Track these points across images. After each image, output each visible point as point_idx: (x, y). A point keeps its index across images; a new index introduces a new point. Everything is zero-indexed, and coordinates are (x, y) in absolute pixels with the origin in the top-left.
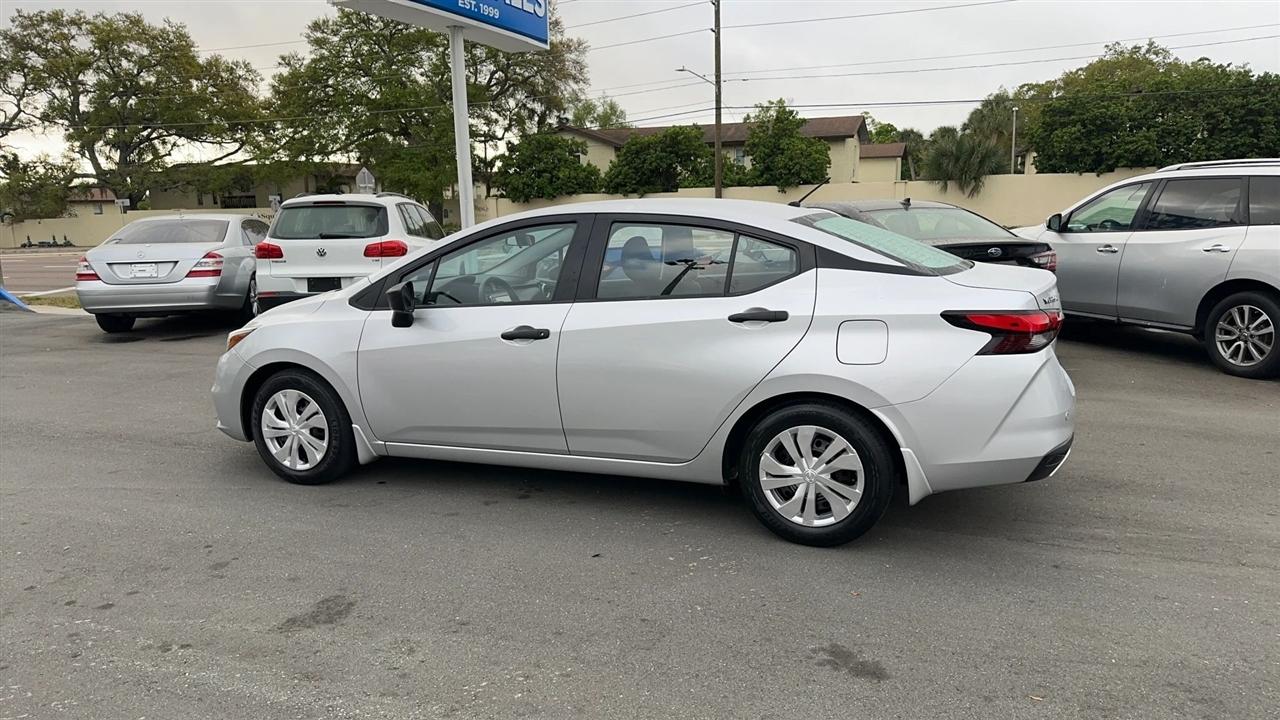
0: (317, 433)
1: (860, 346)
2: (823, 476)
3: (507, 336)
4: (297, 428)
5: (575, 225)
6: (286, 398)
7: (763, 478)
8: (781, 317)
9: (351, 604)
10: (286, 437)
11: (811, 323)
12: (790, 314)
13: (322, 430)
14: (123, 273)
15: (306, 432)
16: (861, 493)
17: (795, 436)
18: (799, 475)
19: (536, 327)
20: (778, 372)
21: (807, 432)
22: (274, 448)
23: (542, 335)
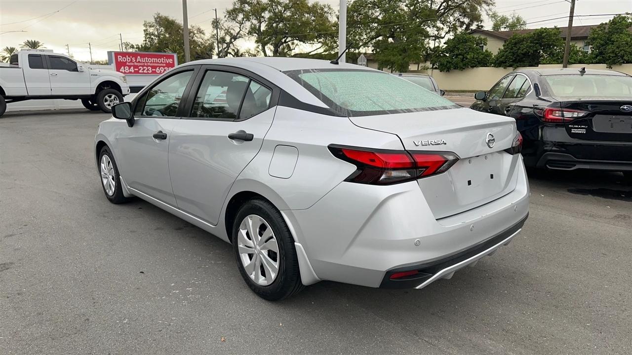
2: (263, 252)
3: (155, 136)
4: (108, 174)
6: (105, 159)
7: (240, 246)
8: (250, 138)
10: (107, 178)
11: (263, 145)
12: (254, 137)
13: (114, 177)
15: (111, 177)
16: (278, 268)
18: (254, 248)
19: (164, 132)
21: (258, 220)
23: (164, 137)
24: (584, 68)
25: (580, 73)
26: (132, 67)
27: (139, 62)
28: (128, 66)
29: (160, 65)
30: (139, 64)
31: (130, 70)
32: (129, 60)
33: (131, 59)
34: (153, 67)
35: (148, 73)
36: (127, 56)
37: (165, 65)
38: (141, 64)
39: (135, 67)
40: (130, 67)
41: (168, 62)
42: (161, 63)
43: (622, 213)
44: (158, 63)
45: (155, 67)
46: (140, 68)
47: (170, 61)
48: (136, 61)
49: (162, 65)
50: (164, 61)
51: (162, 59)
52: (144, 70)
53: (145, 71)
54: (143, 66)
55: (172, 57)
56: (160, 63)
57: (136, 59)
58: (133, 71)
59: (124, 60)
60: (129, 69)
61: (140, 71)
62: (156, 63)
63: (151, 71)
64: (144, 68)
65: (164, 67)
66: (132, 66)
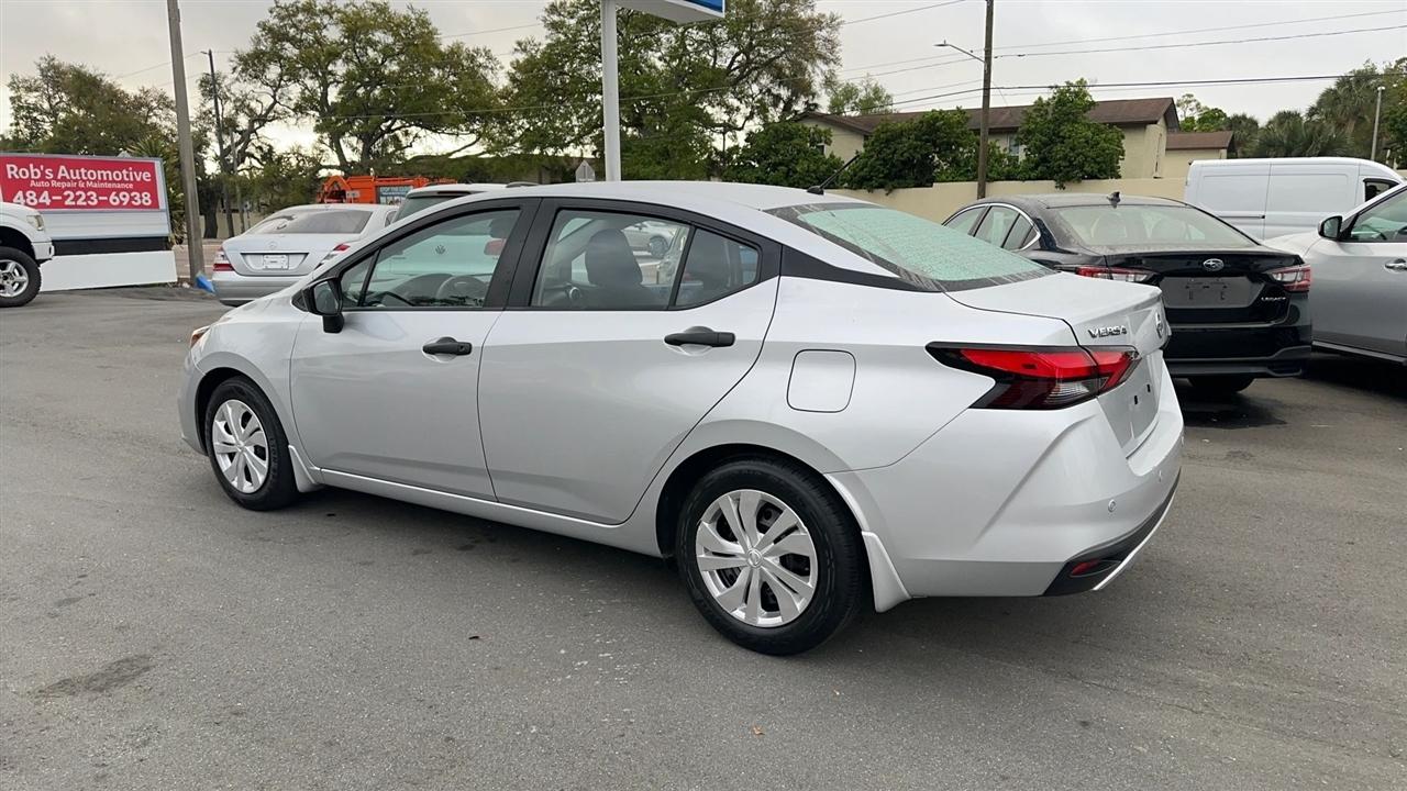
0: (259, 452)
1: (820, 386)
2: (769, 559)
3: (430, 350)
4: (242, 444)
5: (517, 213)
6: (231, 410)
7: (701, 555)
8: (725, 340)
9: (147, 669)
10: (235, 453)
11: (761, 352)
12: (737, 338)
13: (263, 449)
14: (254, 264)
15: (251, 450)
16: (814, 588)
17: (737, 501)
18: (742, 555)
19: (459, 339)
20: (720, 414)
21: (752, 498)
22: (225, 463)
23: (463, 350)
24: (1117, 194)
25: (1109, 202)
26: (46, 193)
27: (64, 179)
28: (33, 189)
29: (119, 186)
30: (64, 185)
31: (41, 200)
32: (36, 174)
33: (43, 173)
34: (100, 192)
35: (88, 206)
36: (31, 166)
37: (131, 186)
38: (69, 185)
39: (53, 191)
40: (39, 192)
41: (138, 179)
42: (122, 181)
43: (1232, 449)
44: (114, 181)
45: (107, 192)
46: (66, 193)
47: (146, 176)
48: (55, 178)
49: (126, 186)
50: (128, 176)
51: (125, 172)
52: (77, 198)
53: (80, 202)
54: (74, 190)
55: (151, 168)
56: (120, 182)
57: (55, 173)
58: (48, 202)
59: (24, 173)
60: (38, 197)
61: (68, 202)
62: (108, 181)
63: (96, 202)
64: (78, 193)
65: (129, 191)
66: (46, 189)
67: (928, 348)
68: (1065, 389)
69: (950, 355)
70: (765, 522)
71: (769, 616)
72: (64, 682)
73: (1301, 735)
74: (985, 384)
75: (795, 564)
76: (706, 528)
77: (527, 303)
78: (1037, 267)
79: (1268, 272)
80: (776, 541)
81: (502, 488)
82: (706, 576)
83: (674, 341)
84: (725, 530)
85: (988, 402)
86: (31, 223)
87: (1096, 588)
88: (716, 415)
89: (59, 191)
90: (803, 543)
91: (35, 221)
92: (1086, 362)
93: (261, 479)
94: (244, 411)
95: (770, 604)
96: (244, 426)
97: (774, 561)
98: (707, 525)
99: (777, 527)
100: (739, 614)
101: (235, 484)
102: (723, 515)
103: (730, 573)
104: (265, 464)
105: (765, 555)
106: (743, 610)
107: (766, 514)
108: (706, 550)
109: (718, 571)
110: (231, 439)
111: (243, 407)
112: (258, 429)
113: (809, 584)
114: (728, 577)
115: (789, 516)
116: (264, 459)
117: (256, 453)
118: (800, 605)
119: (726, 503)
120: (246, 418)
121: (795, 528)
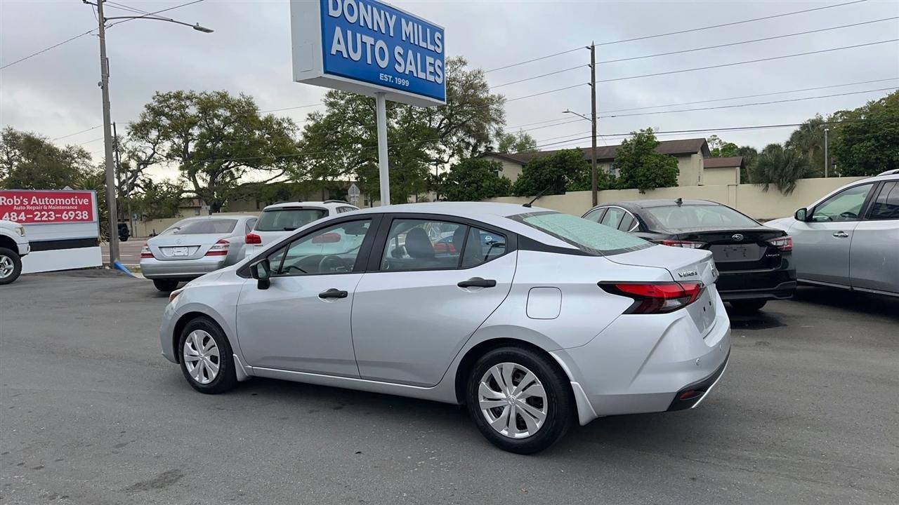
0: (214, 359)
1: (542, 306)
2: (520, 400)
3: (322, 296)
4: (203, 355)
5: (371, 221)
6: (197, 336)
7: (481, 401)
8: (491, 284)
9: (182, 476)
10: (197, 361)
11: (511, 289)
12: (497, 282)
13: (217, 357)
14: (167, 253)
15: (208, 358)
16: (546, 414)
17: (501, 369)
18: (505, 399)
19: (340, 289)
20: (489, 323)
21: (509, 367)
22: (190, 368)
23: (343, 295)
24: (680, 199)
25: (676, 204)
26: (23, 214)
27: (35, 204)
28: (15, 211)
29: (68, 208)
30: (34, 208)
31: (19, 218)
32: (17, 202)
33: (22, 201)
34: (56, 212)
35: (49, 221)
36: (15, 197)
37: (76, 207)
38: (38, 208)
39: (27, 212)
40: (19, 213)
41: (81, 203)
42: (71, 205)
43: (759, 341)
44: (65, 205)
45: (61, 212)
46: (35, 213)
47: (85, 201)
48: (29, 204)
49: (72, 208)
50: (74, 201)
51: (72, 199)
52: (42, 216)
53: (44, 219)
54: (40, 211)
55: (89, 196)
56: (69, 205)
57: (29, 201)
58: (24, 219)
59: (10, 202)
60: (18, 216)
61: (36, 219)
62: (62, 205)
63: (54, 218)
64: (43, 213)
65: (75, 211)
66: (23, 211)
67: (598, 284)
68: (670, 303)
69: (610, 288)
70: (516, 380)
71: (520, 433)
72: (138, 485)
73: (804, 479)
74: (629, 302)
75: (535, 402)
76: (484, 385)
77: (378, 268)
78: (646, 242)
79: (769, 241)
80: (523, 390)
81: (365, 371)
82: (485, 412)
83: (463, 285)
84: (494, 386)
85: (631, 311)
86: (17, 232)
87: (693, 407)
88: (488, 323)
89: (31, 212)
90: (539, 390)
91: (19, 230)
92: (679, 289)
93: (214, 375)
94: (204, 336)
95: (521, 425)
96: (205, 345)
97: (523, 401)
98: (484, 383)
99: (524, 382)
100: (504, 432)
101: (197, 379)
102: (493, 378)
103: (498, 409)
104: (218, 367)
105: (518, 398)
106: (507, 430)
107: (517, 375)
108: (484, 398)
109: (491, 409)
110: (196, 353)
111: (205, 334)
112: (214, 346)
113: (543, 412)
114: (497, 412)
115: (530, 376)
116: (216, 363)
117: (211, 360)
118: (539, 425)
119: (495, 370)
120: (206, 340)
121: (533, 382)
